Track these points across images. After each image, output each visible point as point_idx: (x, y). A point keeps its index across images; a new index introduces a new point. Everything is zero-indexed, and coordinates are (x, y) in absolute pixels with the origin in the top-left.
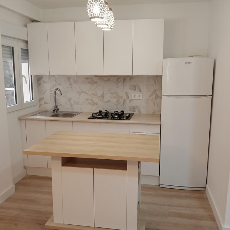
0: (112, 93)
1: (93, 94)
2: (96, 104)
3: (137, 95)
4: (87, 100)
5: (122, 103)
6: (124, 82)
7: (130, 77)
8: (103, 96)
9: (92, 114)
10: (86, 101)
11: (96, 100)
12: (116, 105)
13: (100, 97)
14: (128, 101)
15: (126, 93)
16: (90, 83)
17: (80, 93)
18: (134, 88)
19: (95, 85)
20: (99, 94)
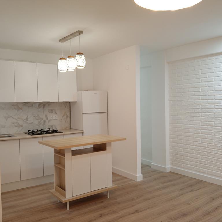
0: (35, 116)
1: (18, 118)
2: (22, 126)
3: (54, 116)
4: (14, 123)
5: (43, 123)
6: (44, 108)
7: (48, 103)
8: (27, 119)
9: (29, 131)
10: (13, 125)
11: (21, 123)
12: (38, 125)
13: (25, 120)
14: (47, 121)
15: (46, 116)
16: (15, 109)
17: (6, 118)
18: (51, 111)
19: (21, 111)
20: (24, 117)
